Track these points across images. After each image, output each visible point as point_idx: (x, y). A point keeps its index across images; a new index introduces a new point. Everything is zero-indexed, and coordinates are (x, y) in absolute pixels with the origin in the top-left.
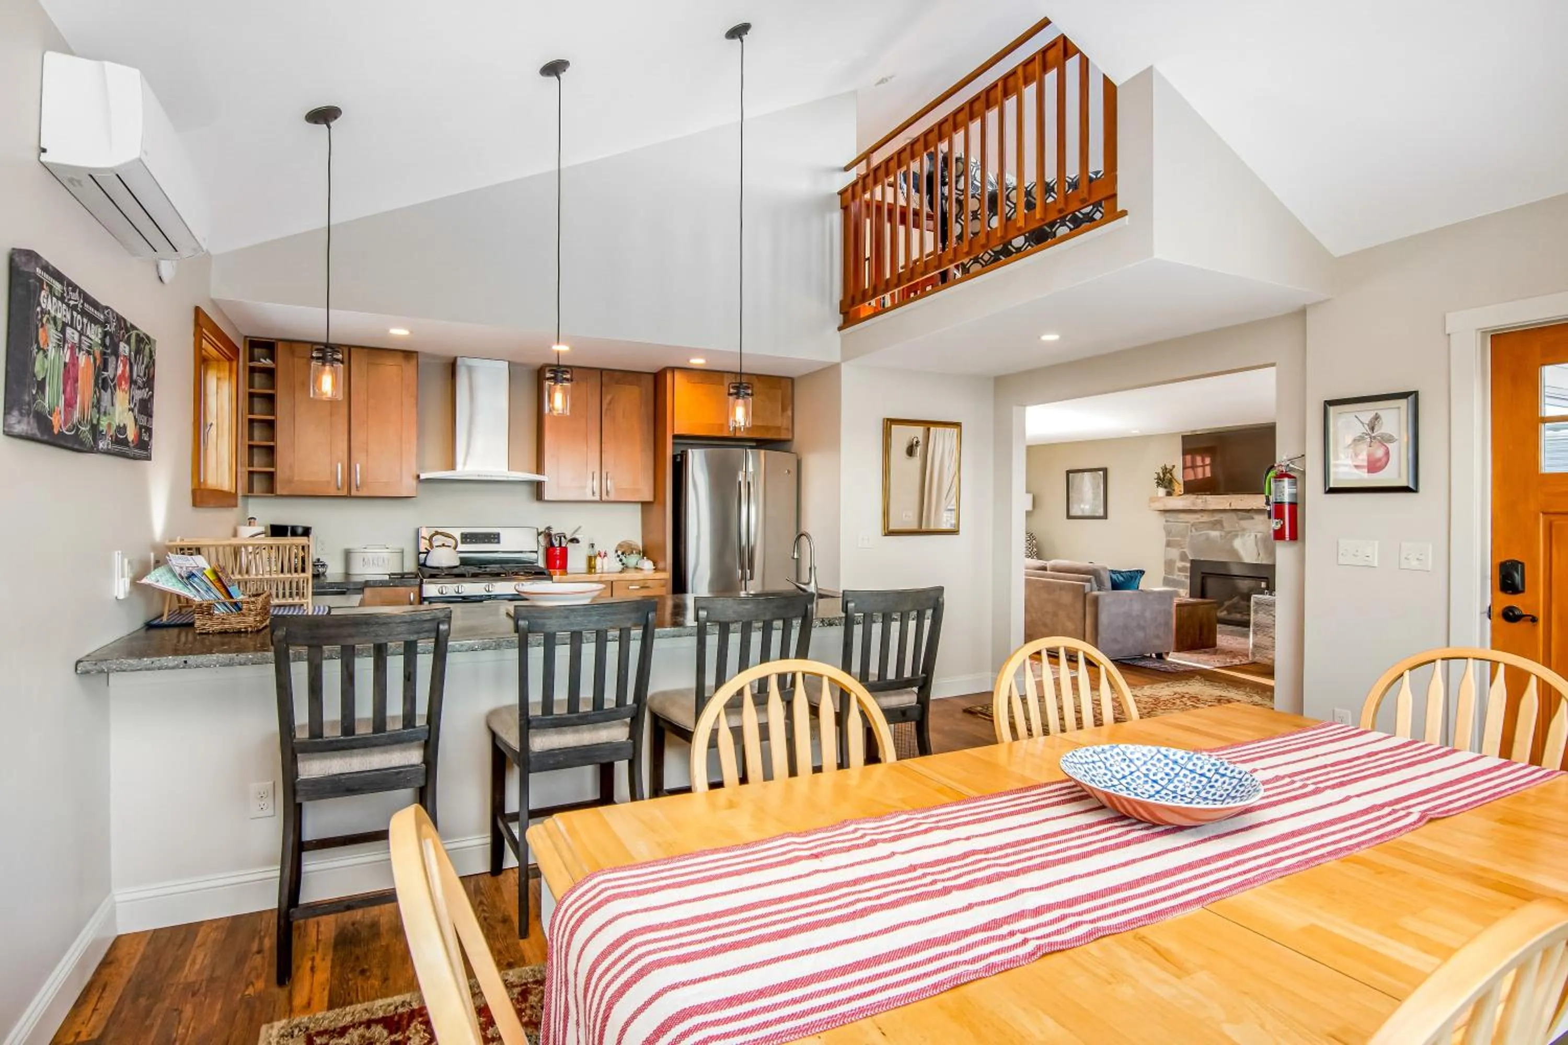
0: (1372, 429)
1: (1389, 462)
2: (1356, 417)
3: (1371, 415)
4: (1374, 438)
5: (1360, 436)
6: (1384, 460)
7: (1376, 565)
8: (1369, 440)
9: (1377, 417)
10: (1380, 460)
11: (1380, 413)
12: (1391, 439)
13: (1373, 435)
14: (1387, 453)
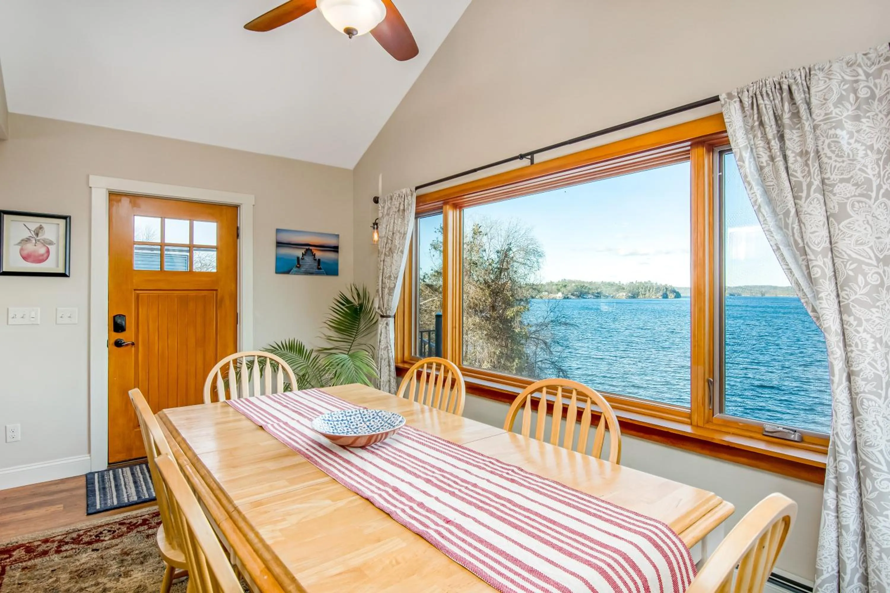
0: (37, 235)
1: (49, 258)
2: (25, 225)
3: (38, 225)
4: (39, 241)
5: (27, 238)
6: (45, 256)
7: (39, 323)
8: (34, 241)
9: (41, 228)
10: (42, 255)
11: (44, 225)
12: (51, 243)
13: (38, 238)
14: (48, 252)
